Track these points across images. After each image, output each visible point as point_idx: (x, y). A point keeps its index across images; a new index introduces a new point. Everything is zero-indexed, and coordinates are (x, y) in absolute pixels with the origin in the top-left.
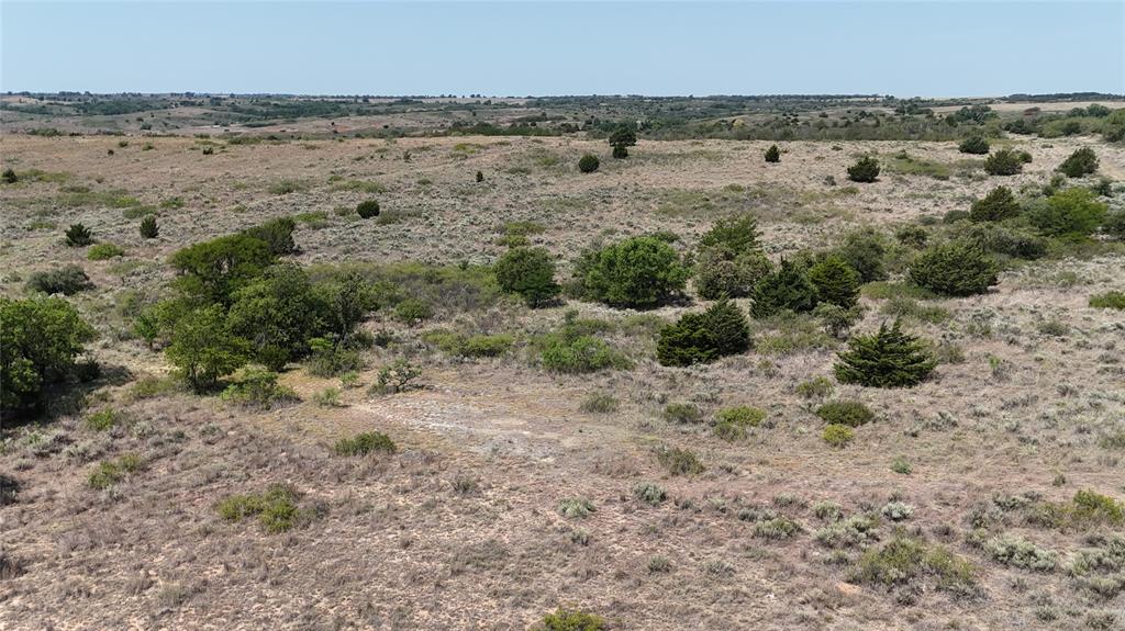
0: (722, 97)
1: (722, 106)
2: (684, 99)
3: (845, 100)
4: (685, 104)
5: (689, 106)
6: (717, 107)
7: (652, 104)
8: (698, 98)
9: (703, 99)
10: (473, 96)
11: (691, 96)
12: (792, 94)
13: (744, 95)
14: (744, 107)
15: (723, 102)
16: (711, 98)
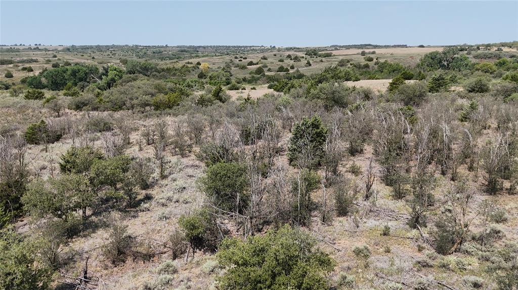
0: (184, 47)
1: (184, 51)
2: (162, 47)
3: (252, 48)
4: (162, 49)
5: (165, 51)
6: (182, 51)
7: (142, 49)
8: (171, 47)
9: (174, 47)
10: (36, 45)
11: (166, 45)
12: (221, 45)
13: (195, 45)
14: (198, 51)
15: (185, 49)
16: (178, 47)
